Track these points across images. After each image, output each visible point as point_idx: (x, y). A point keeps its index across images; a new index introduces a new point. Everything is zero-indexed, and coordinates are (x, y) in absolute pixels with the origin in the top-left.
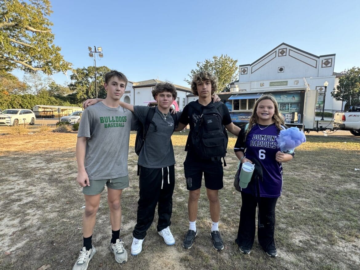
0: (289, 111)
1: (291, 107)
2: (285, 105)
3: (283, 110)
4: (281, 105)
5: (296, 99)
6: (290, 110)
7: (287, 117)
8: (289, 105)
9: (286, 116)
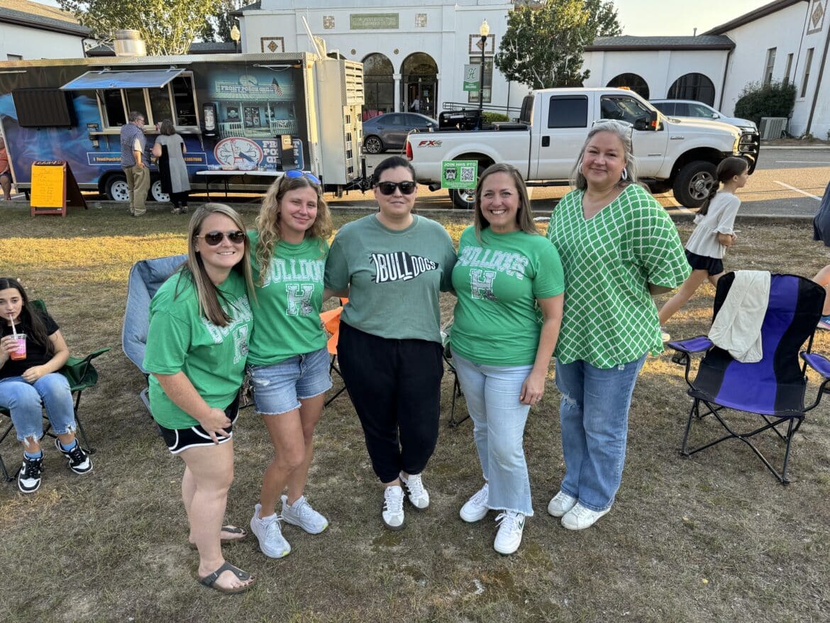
0: (269, 131)
1: (273, 116)
2: (257, 109)
3: (253, 126)
4: (245, 109)
5: (283, 91)
6: (271, 129)
7: (268, 150)
8: (266, 110)
9: (264, 146)
